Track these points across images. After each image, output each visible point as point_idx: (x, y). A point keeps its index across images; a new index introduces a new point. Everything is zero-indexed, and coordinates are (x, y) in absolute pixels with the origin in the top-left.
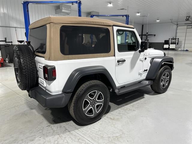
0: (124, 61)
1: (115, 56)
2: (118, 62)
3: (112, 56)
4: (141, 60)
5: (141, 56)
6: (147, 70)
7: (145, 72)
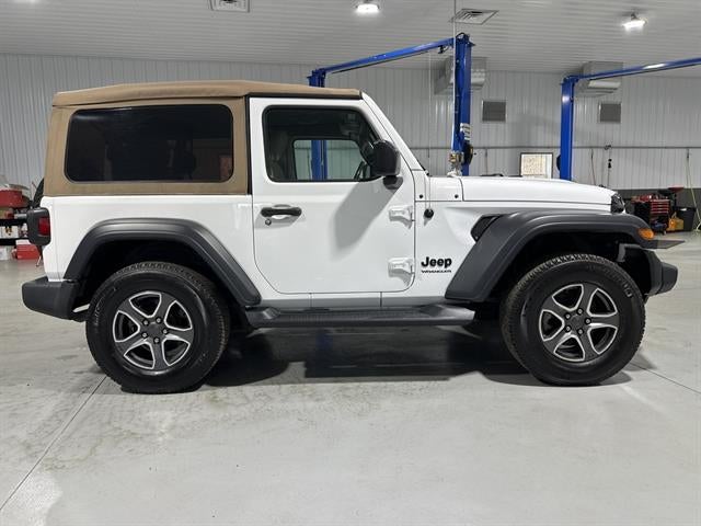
0: (295, 213)
2: (267, 212)
3: (237, 193)
4: (393, 219)
5: (399, 201)
6: (447, 262)
7: (436, 268)
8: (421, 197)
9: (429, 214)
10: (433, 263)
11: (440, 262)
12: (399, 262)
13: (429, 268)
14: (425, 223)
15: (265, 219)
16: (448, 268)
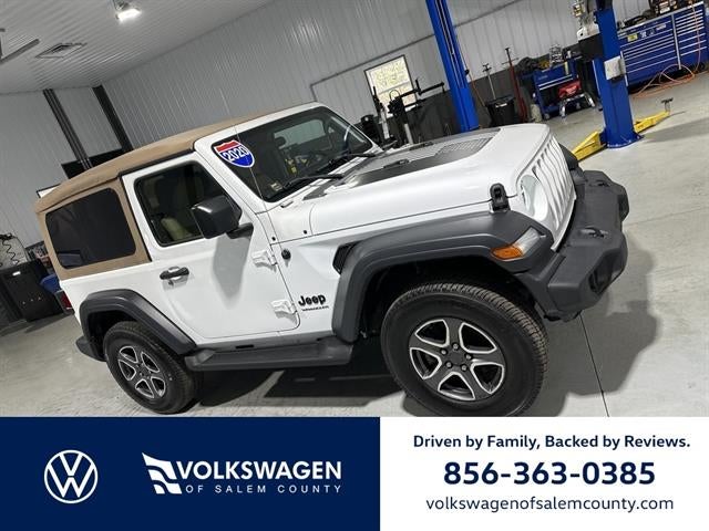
0: (184, 273)
1: (151, 260)
2: (165, 276)
3: (144, 262)
4: (259, 265)
5: (257, 247)
6: (321, 299)
7: (313, 305)
8: (274, 239)
9: (287, 255)
10: (309, 301)
11: (315, 300)
12: (278, 303)
13: (307, 306)
14: (287, 265)
15: (167, 281)
16: (325, 305)
